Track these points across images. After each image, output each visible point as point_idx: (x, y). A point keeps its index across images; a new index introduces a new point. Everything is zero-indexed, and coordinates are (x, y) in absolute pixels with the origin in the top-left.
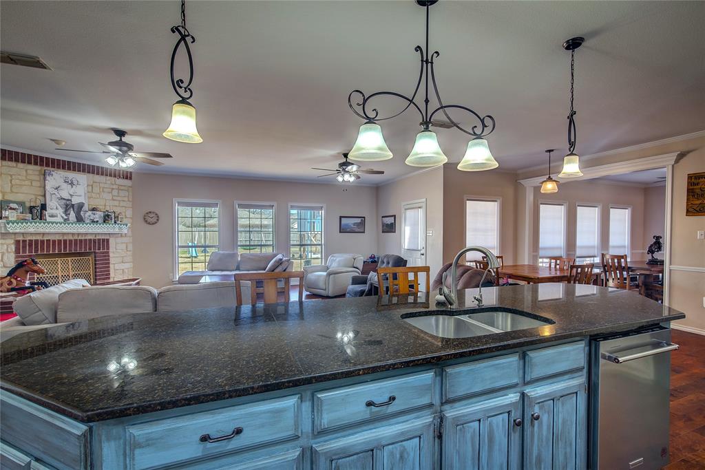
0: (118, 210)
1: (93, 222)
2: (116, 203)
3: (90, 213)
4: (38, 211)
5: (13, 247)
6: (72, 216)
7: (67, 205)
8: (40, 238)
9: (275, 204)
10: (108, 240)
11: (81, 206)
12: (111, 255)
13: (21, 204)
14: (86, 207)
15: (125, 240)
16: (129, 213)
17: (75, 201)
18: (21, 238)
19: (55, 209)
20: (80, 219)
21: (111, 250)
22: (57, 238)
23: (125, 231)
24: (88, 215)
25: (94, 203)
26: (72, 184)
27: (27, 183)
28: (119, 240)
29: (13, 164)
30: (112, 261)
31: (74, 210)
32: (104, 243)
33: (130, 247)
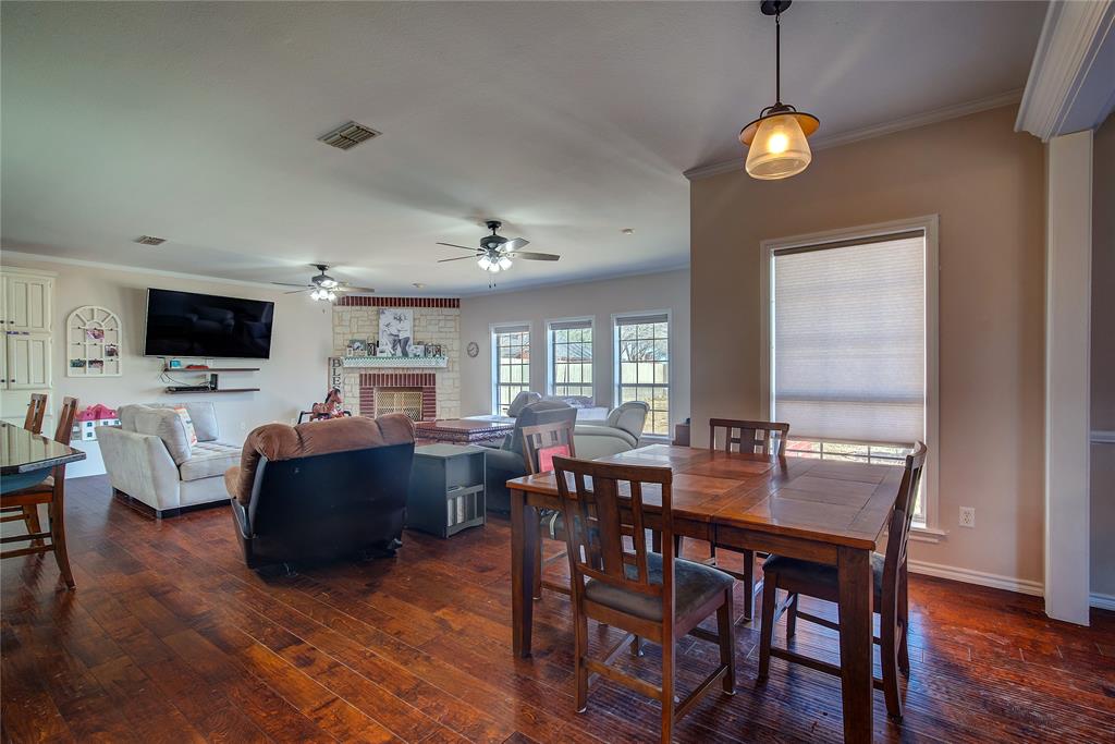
0: (442, 342)
1: (415, 356)
2: (443, 335)
3: (413, 347)
4: (372, 348)
5: (358, 380)
6: (399, 349)
7: (395, 341)
8: (376, 372)
9: (592, 318)
10: (434, 375)
11: (407, 340)
12: (437, 390)
13: (362, 342)
14: (411, 342)
15: (451, 375)
16: (456, 345)
17: (402, 336)
18: (363, 373)
19: (386, 345)
20: (405, 354)
21: (437, 386)
22: (390, 372)
23: (442, 363)
24: (411, 349)
25: (420, 337)
26: (400, 320)
27: (368, 323)
28: (446, 375)
29: (358, 308)
30: (438, 397)
31: (401, 344)
32: (431, 378)
33: (457, 383)
